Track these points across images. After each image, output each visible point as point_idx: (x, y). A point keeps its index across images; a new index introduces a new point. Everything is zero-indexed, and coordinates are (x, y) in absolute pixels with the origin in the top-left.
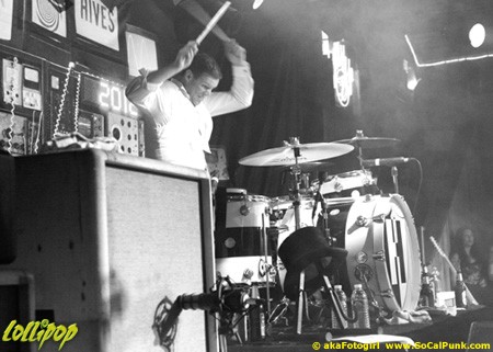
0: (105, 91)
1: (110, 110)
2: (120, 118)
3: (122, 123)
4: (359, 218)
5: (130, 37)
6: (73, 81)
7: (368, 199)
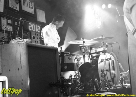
0: (30, 25)
1: (32, 31)
2: (35, 33)
3: (35, 34)
4: (102, 60)
5: (37, 10)
6: (21, 23)
7: (104, 54)
